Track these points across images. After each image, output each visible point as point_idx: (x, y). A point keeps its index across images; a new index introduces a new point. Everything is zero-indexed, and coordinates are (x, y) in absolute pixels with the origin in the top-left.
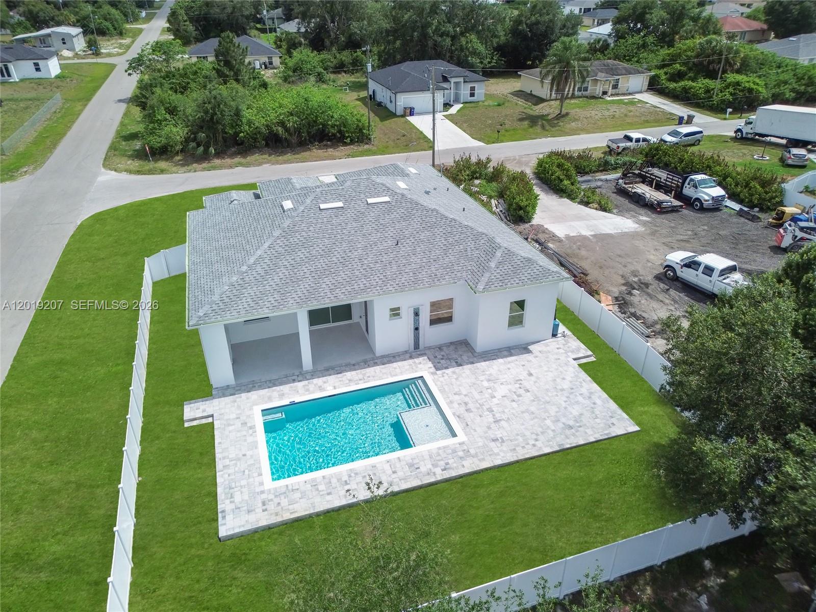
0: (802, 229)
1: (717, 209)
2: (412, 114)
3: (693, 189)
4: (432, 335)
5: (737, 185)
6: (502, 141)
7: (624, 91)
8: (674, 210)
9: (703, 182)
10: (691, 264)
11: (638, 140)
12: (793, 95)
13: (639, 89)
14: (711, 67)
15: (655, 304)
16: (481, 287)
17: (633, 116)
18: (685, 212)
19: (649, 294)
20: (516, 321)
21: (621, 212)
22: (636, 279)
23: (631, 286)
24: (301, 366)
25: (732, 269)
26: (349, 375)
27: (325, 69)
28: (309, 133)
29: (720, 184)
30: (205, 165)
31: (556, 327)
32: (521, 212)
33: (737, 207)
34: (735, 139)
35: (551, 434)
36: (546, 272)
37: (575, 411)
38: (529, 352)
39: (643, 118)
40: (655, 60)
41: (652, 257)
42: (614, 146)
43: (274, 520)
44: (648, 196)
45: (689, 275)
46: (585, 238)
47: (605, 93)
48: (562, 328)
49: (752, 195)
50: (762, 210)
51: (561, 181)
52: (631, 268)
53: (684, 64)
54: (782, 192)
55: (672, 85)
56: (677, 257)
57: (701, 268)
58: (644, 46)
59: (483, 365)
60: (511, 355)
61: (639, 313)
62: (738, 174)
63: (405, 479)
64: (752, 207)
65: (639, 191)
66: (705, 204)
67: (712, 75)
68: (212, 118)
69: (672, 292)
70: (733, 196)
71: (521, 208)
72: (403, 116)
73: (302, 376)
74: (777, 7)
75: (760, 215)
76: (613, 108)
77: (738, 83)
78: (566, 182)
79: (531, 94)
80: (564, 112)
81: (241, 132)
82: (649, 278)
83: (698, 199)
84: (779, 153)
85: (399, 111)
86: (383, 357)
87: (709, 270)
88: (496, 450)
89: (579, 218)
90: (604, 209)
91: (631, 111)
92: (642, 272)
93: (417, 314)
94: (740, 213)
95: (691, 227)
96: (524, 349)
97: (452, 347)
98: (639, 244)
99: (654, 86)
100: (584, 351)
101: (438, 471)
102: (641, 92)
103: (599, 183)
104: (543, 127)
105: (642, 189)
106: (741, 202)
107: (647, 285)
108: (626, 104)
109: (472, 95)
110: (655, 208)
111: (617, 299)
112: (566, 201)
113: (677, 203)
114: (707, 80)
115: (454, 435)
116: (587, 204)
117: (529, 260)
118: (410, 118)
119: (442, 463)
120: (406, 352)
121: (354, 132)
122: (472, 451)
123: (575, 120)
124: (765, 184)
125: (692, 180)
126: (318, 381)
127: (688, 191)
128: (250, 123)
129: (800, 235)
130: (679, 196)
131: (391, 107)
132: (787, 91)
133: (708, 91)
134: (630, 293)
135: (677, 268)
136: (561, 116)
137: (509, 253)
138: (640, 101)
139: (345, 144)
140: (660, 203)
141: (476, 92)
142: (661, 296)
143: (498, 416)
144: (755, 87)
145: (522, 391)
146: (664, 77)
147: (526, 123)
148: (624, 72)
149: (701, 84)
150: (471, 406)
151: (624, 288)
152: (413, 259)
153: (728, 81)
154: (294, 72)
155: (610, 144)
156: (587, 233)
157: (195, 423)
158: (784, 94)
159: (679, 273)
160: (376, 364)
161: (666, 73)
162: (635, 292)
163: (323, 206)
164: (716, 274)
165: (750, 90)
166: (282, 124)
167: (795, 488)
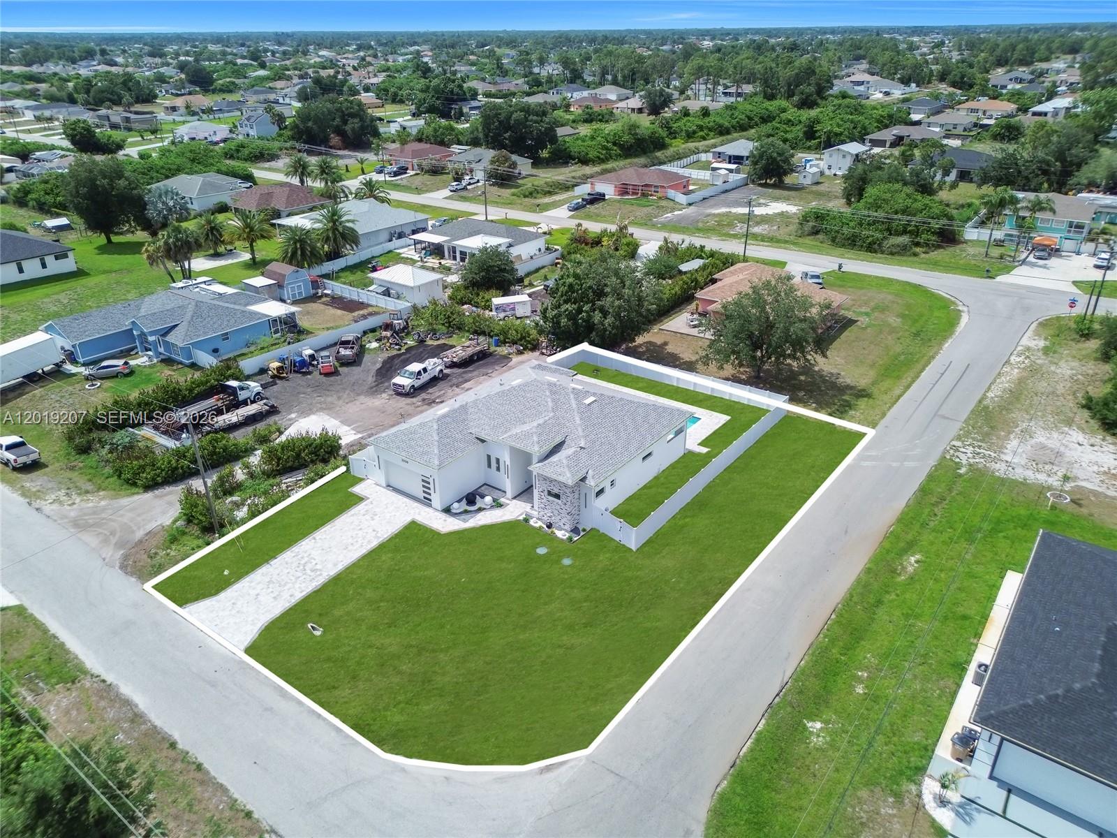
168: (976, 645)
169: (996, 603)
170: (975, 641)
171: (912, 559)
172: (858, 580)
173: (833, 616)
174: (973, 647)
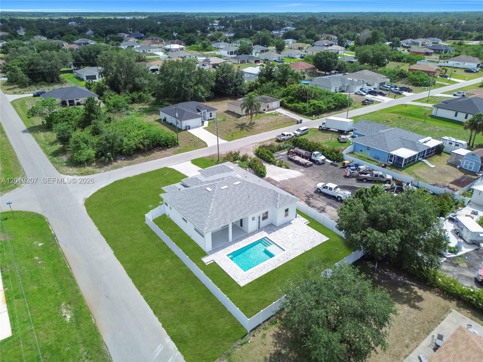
0: (352, 170)
1: (324, 163)
2: (189, 129)
3: (315, 157)
4: (264, 223)
5: (328, 153)
6: (234, 140)
7: (272, 108)
8: (311, 165)
9: (317, 154)
10: (325, 187)
11: (287, 135)
12: (334, 106)
13: (276, 107)
14: (303, 97)
15: (318, 202)
16: (278, 207)
17: (279, 121)
18: (314, 165)
19: (315, 199)
20: (286, 215)
21: (294, 169)
22: (309, 194)
23: (308, 197)
24: (228, 240)
25: (337, 187)
26: (244, 240)
27: (129, 104)
28: (152, 145)
29: (323, 154)
30: (110, 166)
31: (296, 214)
32: (262, 174)
33: (330, 161)
34: (319, 130)
35: (308, 245)
36: (293, 199)
37: (312, 237)
38: (291, 224)
39: (283, 122)
40: (280, 93)
41: (310, 185)
42: (279, 138)
43: (252, 280)
44: (301, 161)
45: (324, 191)
46: (286, 181)
47: (264, 110)
48: (298, 215)
49: (333, 157)
50: (337, 162)
51: (269, 158)
52: (306, 190)
53: (293, 95)
54: (342, 155)
55: (290, 105)
56: (320, 185)
57: (328, 188)
58: (274, 86)
59: (281, 230)
60: (287, 225)
61: (314, 205)
62: (328, 149)
63: (278, 263)
64: (334, 161)
65: (297, 159)
66: (320, 162)
67: (305, 101)
68: (112, 145)
69: (321, 197)
70: (328, 157)
71: (262, 172)
72: (186, 130)
73: (230, 244)
74: (317, 59)
75: (337, 164)
76: (271, 118)
77: (315, 104)
78: (272, 159)
79: (234, 112)
80: (252, 122)
81: (124, 149)
82: (313, 193)
83: (317, 161)
84: (336, 136)
85: (183, 128)
86: (250, 233)
87: (331, 189)
88: (297, 252)
89: (281, 173)
90: (287, 168)
91: (278, 119)
92: (310, 191)
93: (259, 218)
94: (331, 164)
95: (318, 172)
96: (289, 223)
97: (269, 227)
98: (304, 180)
99: (282, 105)
100: (306, 221)
101: (286, 260)
102: (277, 108)
103: (281, 157)
104: (247, 130)
105: (297, 158)
106: (330, 159)
107: (313, 195)
108: (274, 115)
109: (211, 116)
110: (304, 165)
111: (306, 202)
112: (272, 165)
113: (311, 163)
114: (303, 103)
115: (284, 250)
116: (281, 166)
117: (287, 196)
118: (189, 131)
119: (285, 258)
120: (256, 230)
121: (172, 142)
122: (291, 253)
123: (258, 125)
124: (337, 152)
125: (314, 154)
126: (236, 244)
127: (313, 158)
128: (126, 145)
129: (352, 171)
130: (311, 160)
131: (179, 126)
132: (332, 105)
133: (304, 108)
134: (309, 199)
135: (321, 189)
136: (252, 124)
137: (281, 195)
138: (279, 113)
139: (169, 148)
140: (306, 164)
141: (212, 115)
142: (318, 199)
143: (293, 243)
144: (321, 105)
145: (295, 235)
146: (285, 101)
147: (239, 129)
148: (270, 101)
149: (301, 105)
150: (285, 242)
151: (306, 198)
152: (255, 201)
153: (311, 103)
154: (114, 107)
155: (277, 137)
156: (287, 179)
157: (209, 263)
158: (331, 106)
159: (322, 190)
160: (250, 236)
161: (286, 100)
162: (310, 198)
163: (222, 188)
164: (333, 190)
165: (320, 107)
166: (142, 143)
167: (370, 239)
168: (4, 288)
169: (7, 312)
170: (5, 289)
171: (69, 317)
172: (76, 284)
173: (68, 266)
174: (5, 286)
